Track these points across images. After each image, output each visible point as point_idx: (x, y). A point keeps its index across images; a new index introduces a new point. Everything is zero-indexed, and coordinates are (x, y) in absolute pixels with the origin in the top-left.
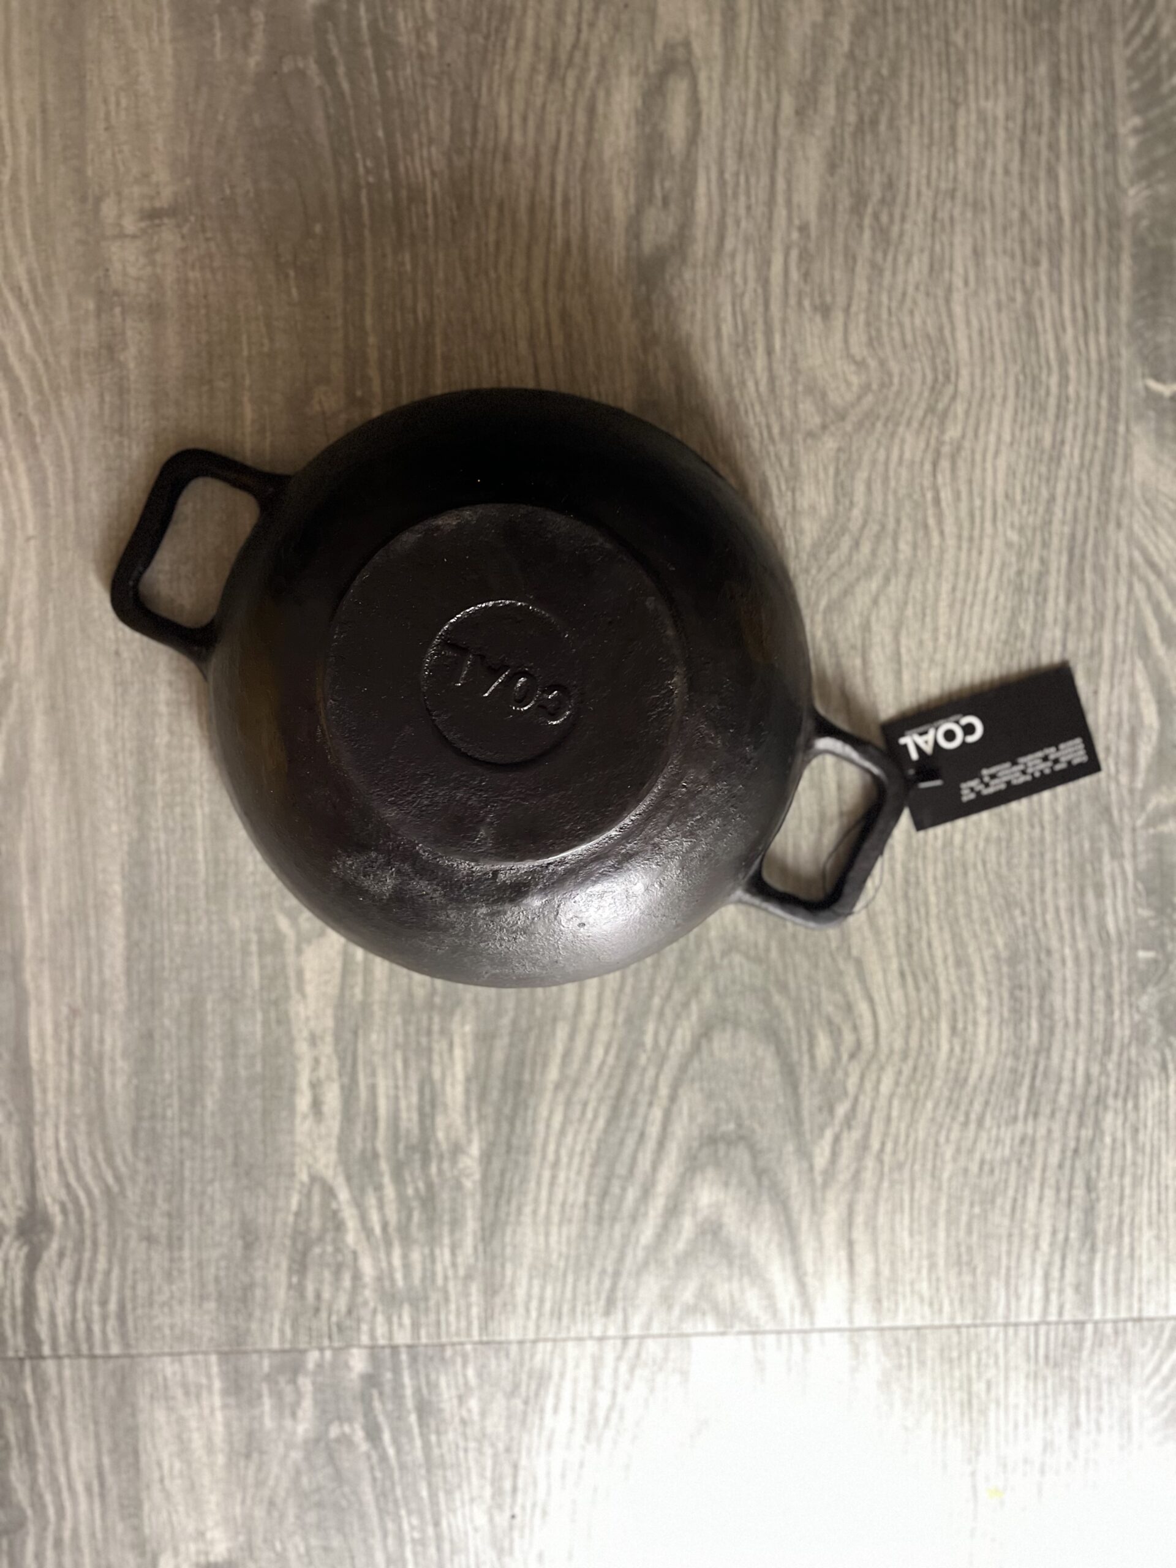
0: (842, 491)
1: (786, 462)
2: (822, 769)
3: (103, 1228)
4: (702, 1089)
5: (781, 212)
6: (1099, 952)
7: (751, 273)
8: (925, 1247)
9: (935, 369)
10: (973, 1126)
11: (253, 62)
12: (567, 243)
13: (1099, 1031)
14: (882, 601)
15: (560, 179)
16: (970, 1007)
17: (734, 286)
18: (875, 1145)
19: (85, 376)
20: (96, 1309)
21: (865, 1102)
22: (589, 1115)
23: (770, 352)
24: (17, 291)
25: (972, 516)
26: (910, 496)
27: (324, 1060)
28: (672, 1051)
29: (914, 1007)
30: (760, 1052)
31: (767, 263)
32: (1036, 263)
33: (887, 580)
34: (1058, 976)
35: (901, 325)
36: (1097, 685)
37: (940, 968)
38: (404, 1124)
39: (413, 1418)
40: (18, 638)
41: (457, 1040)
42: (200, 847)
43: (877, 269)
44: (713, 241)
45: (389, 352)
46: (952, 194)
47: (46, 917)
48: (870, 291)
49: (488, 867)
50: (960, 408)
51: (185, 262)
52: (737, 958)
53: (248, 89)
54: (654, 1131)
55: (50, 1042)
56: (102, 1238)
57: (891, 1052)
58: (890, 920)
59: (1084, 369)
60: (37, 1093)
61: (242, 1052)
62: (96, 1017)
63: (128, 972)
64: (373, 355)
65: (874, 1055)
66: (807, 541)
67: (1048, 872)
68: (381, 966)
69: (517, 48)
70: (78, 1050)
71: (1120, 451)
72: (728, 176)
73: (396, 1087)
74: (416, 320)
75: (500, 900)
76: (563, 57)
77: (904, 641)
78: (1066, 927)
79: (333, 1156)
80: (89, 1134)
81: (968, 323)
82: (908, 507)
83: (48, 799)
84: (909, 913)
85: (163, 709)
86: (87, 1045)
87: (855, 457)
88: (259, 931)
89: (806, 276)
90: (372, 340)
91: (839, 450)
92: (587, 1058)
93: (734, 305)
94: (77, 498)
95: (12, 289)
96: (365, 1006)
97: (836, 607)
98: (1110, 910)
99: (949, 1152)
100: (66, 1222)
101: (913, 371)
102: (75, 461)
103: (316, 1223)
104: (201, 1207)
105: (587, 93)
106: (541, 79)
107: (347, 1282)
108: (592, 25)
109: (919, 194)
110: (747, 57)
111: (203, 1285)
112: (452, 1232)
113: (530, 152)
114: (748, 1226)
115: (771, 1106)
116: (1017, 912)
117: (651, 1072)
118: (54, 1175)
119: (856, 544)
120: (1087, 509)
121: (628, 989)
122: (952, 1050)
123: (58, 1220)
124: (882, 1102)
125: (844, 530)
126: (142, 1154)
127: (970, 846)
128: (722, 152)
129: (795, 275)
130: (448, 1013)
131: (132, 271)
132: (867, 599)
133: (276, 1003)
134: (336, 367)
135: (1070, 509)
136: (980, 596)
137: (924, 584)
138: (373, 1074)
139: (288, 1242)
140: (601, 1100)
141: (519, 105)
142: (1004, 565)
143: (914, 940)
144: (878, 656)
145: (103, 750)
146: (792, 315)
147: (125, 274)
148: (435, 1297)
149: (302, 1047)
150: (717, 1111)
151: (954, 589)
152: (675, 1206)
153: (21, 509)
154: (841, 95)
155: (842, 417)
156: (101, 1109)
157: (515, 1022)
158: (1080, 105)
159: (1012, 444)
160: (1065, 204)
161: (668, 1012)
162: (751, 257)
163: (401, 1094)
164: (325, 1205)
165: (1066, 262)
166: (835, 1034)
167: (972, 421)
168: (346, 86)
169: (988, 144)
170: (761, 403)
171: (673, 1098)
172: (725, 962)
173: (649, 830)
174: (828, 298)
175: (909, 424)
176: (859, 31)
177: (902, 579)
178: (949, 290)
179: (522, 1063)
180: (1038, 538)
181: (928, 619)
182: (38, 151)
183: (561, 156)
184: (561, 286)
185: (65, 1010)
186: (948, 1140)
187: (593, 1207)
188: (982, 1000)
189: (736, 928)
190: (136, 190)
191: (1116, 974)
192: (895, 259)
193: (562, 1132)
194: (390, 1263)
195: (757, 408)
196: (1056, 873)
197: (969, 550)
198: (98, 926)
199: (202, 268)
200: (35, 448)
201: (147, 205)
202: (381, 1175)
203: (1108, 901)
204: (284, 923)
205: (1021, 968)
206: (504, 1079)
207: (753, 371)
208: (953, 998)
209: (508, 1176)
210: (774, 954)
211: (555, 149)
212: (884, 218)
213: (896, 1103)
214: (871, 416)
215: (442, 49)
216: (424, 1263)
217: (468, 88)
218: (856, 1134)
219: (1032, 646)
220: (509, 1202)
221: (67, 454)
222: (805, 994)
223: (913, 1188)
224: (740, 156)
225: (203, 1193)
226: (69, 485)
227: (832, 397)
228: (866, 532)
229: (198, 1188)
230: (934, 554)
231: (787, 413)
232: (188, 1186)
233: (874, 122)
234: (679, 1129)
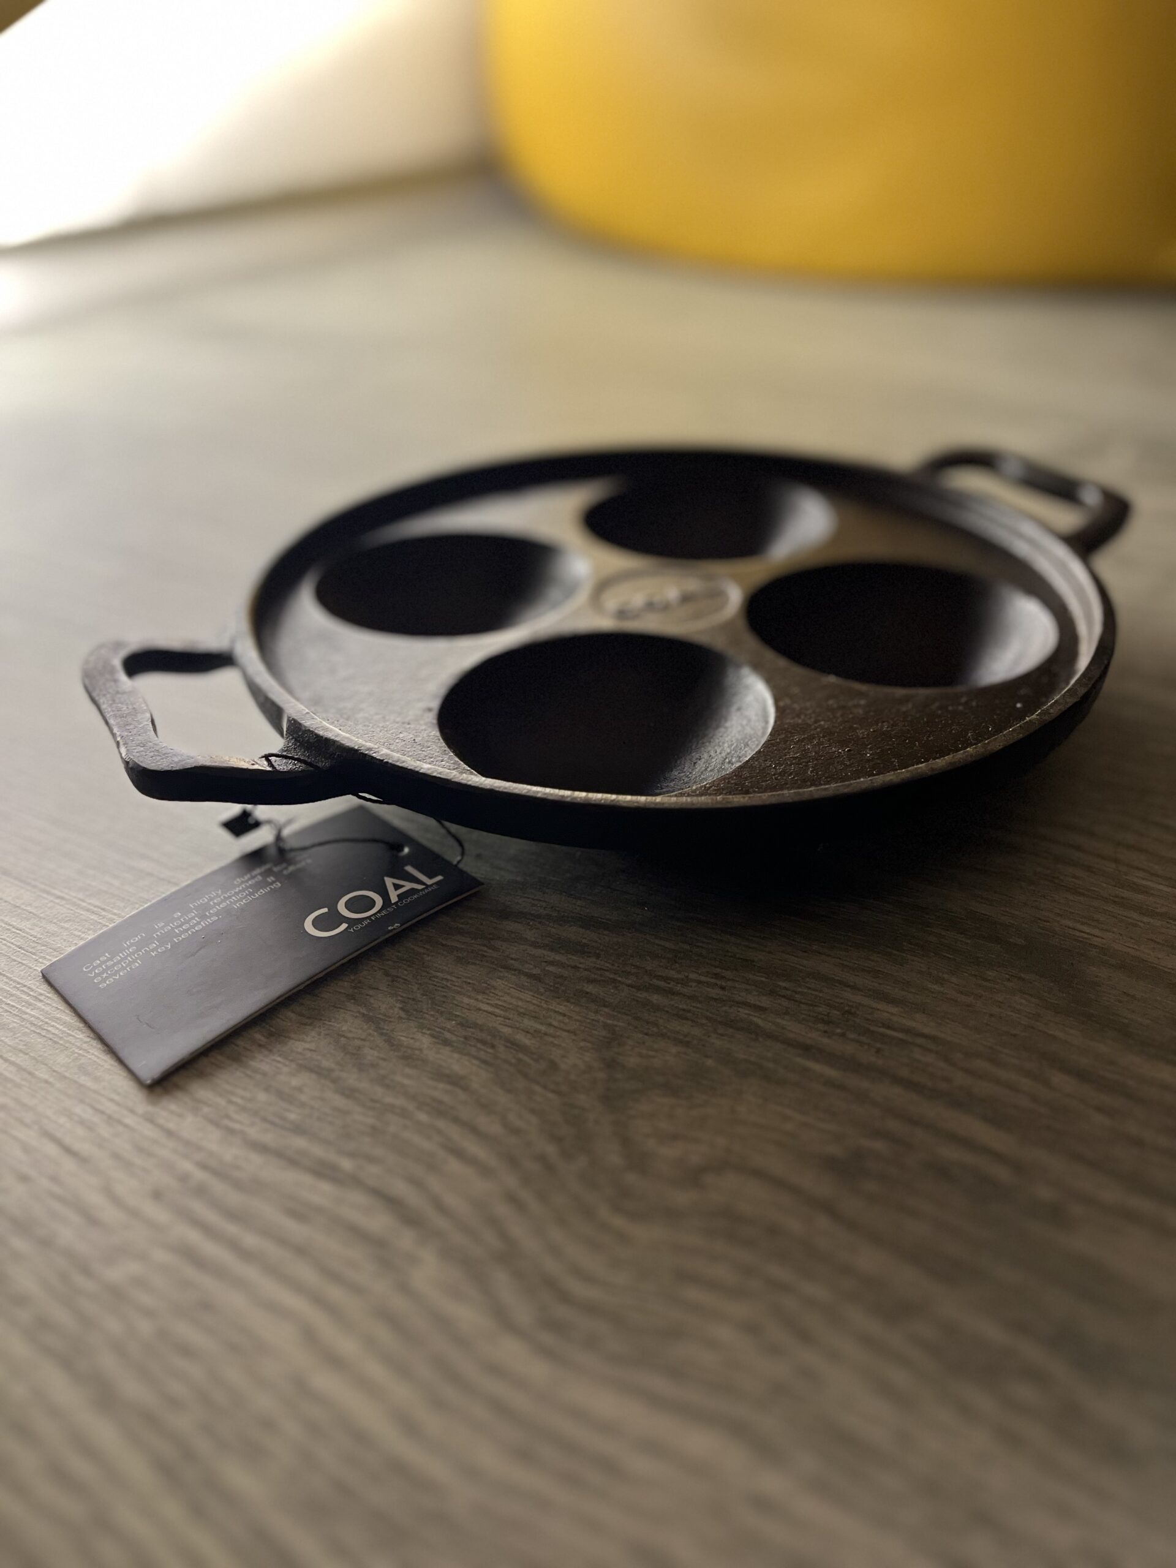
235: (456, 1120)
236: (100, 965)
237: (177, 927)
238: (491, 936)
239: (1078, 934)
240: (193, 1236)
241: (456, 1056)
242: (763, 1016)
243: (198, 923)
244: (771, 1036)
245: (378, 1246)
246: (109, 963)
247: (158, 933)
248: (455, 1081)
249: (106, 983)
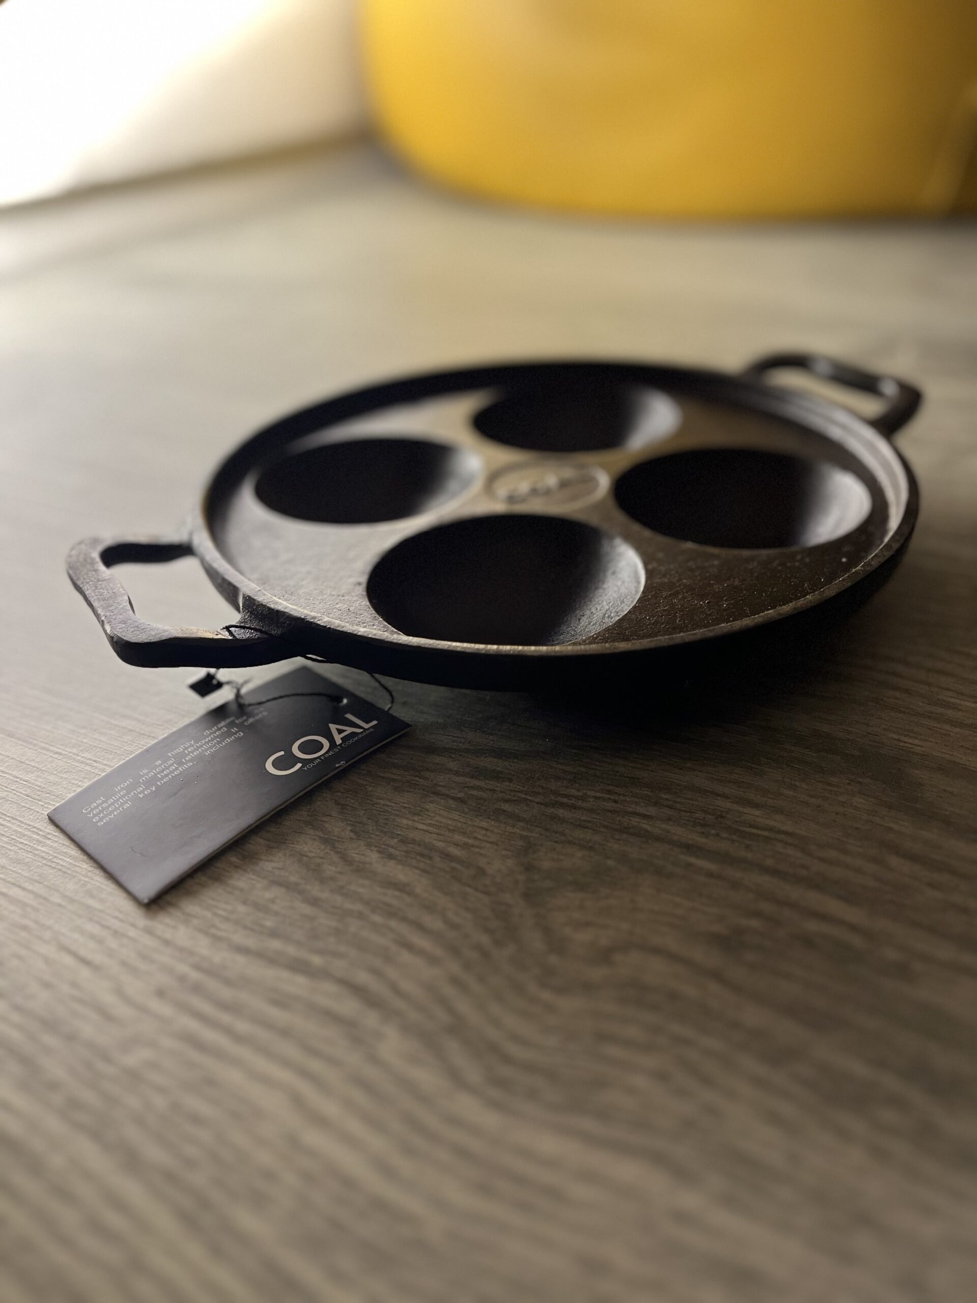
235: (404, 919)
236: (96, 807)
237: (159, 773)
238: (421, 768)
239: (902, 744)
240: (194, 1025)
241: (400, 867)
242: (650, 823)
243: (177, 769)
244: (658, 839)
245: (348, 1025)
246: (105, 805)
247: (144, 779)
248: (401, 887)
249: (103, 821)
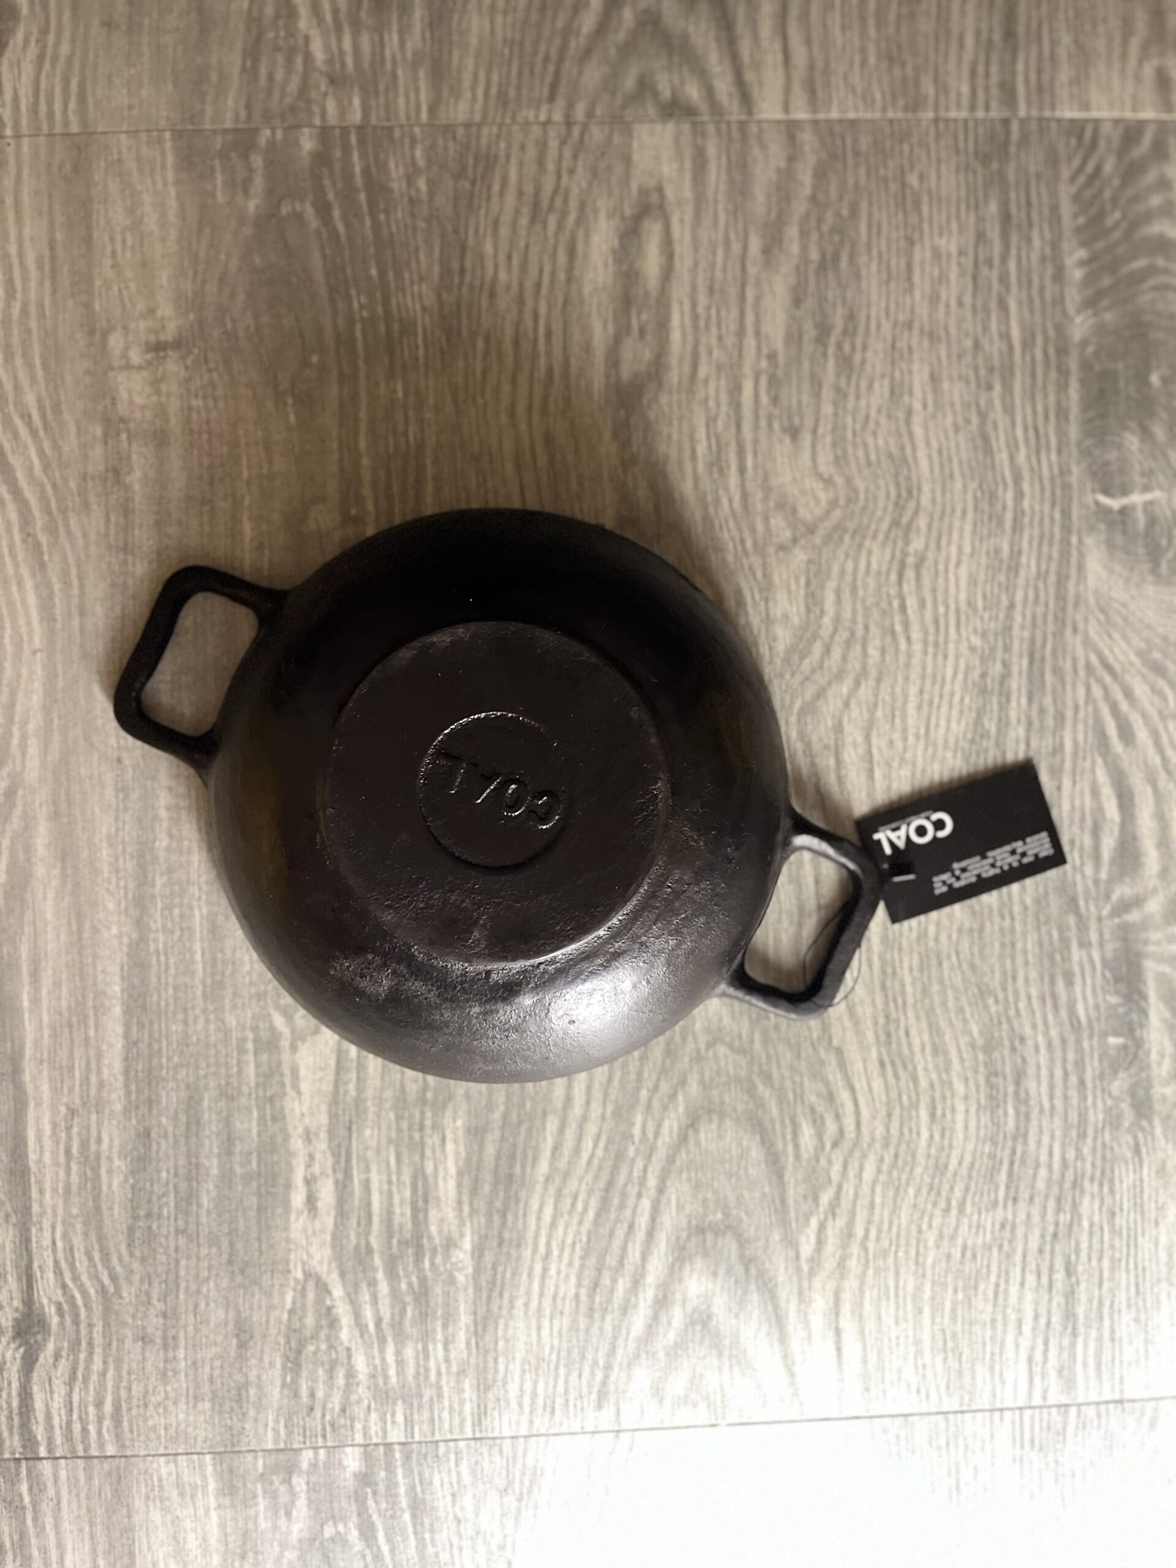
0: (813, 601)
1: (759, 574)
2: (800, 864)
3: (99, 1327)
4: (689, 1180)
5: (750, 343)
6: (1071, 1038)
7: (724, 398)
8: (911, 1333)
9: (898, 485)
10: (954, 1212)
11: (253, 205)
12: (550, 372)
13: (1073, 1117)
14: (853, 702)
15: (543, 310)
16: (948, 1094)
17: (708, 409)
18: (860, 1232)
19: (92, 499)
20: (91, 1410)
21: (849, 1190)
22: (580, 1207)
23: (742, 470)
24: (27, 417)
25: (936, 622)
26: (877, 604)
27: (318, 1156)
28: (660, 1142)
29: (894, 1095)
30: (745, 1143)
31: (736, 389)
32: (990, 387)
33: (857, 683)
34: (1031, 1061)
35: (865, 445)
36: (1060, 781)
37: (918, 1056)
38: (397, 1220)
39: (407, 1517)
40: (23, 747)
41: (449, 1136)
42: (197, 947)
43: (841, 394)
44: (687, 369)
45: (382, 474)
46: (909, 325)
47: (46, 1019)
48: (836, 415)
49: (481, 967)
50: (922, 522)
51: (188, 391)
52: (722, 1050)
53: (248, 231)
54: (643, 1221)
55: (48, 1143)
56: (98, 1339)
57: (873, 1140)
58: (869, 1010)
59: (1037, 485)
60: (34, 1194)
61: (238, 1149)
62: (94, 1117)
63: (126, 1071)
64: (367, 476)
65: (856, 1143)
66: (781, 648)
67: (1020, 961)
68: (374, 1063)
69: (502, 194)
70: (75, 1150)
71: (1074, 560)
72: (700, 309)
73: (390, 1182)
74: (407, 442)
75: (494, 999)
76: (545, 202)
77: (874, 740)
78: (1038, 1014)
79: (328, 1252)
80: (86, 1234)
81: (928, 443)
82: (875, 615)
83: (50, 902)
84: (887, 1004)
85: (163, 814)
86: (84, 1144)
87: (824, 568)
88: (255, 1029)
89: (775, 400)
90: (365, 461)
91: (809, 562)
92: (577, 1151)
93: (707, 427)
94: (82, 613)
95: (22, 417)
96: (359, 1102)
97: (809, 709)
98: (1079, 997)
99: (931, 1238)
100: (62, 1323)
101: (878, 487)
102: (80, 578)
103: (310, 1320)
104: (196, 1306)
105: (568, 235)
106: (524, 221)
107: (341, 1381)
108: (571, 172)
109: (879, 326)
110: (716, 202)
111: (197, 1386)
112: (445, 1326)
113: (515, 288)
114: (737, 1316)
115: (757, 1194)
116: (991, 1001)
117: (640, 1164)
118: (50, 1275)
119: (828, 650)
120: (1045, 615)
121: (616, 1083)
122: (932, 1137)
123: (55, 1321)
124: (865, 1189)
125: (815, 637)
126: (138, 1253)
127: (943, 937)
128: (694, 289)
129: (764, 399)
130: (439, 1107)
131: (139, 400)
132: (839, 703)
133: (271, 1100)
134: (332, 488)
135: (1029, 615)
136: (946, 698)
137: (893, 687)
138: (368, 1169)
139: (282, 1341)
140: (590, 1192)
141: (504, 247)
142: (968, 669)
143: (892, 1027)
144: (851, 756)
145: (105, 853)
146: (763, 435)
147: (131, 402)
148: (428, 1393)
149: (297, 1144)
150: (705, 1200)
151: (921, 692)
152: (665, 1297)
153: (29, 624)
154: (804, 234)
155: (811, 530)
156: (98, 1208)
157: (505, 1117)
158: (1029, 240)
159: (972, 555)
160: (1015, 333)
161: (656, 1104)
162: (723, 383)
163: (394, 1189)
164: (319, 1301)
165: (1017, 387)
166: (818, 1122)
167: (935, 533)
168: (341, 228)
169: (943, 279)
170: (735, 518)
171: (661, 1190)
172: (710, 1054)
173: (636, 929)
174: (796, 421)
175: (875, 537)
176: (820, 175)
177: (872, 682)
178: (909, 413)
179: (513, 1157)
180: (1000, 643)
181: (898, 721)
182: (47, 284)
183: (544, 292)
184: (544, 411)
185: (63, 1110)
186: (930, 1226)
187: (583, 1298)
188: (960, 1088)
189: (720, 1020)
190: (142, 325)
191: (1087, 1060)
192: (858, 386)
193: (553, 1225)
194: (383, 1360)
195: (732, 524)
196: (1026, 963)
197: (935, 655)
198: (97, 1027)
199: (205, 397)
200: (43, 566)
201: (152, 338)
202: (375, 1270)
203: (1078, 989)
204: (279, 1021)
205: (996, 1055)
206: (496, 1172)
207: (727, 489)
208: (932, 1085)
209: (500, 1269)
210: (758, 1045)
211: (538, 286)
212: (847, 348)
213: (878, 1189)
214: (840, 528)
215: (431, 194)
216: (417, 1358)
217: (456, 231)
218: (841, 1222)
219: (997, 745)
220: (501, 1294)
221: (74, 571)
222: (788, 1083)
223: (897, 1274)
224: (711, 290)
225: (198, 1292)
226: (75, 601)
227: (804, 513)
228: (837, 638)
229: (193, 1287)
230: (902, 658)
231: (760, 528)
232: (183, 1285)
233: (836, 259)
234: (667, 1220)
